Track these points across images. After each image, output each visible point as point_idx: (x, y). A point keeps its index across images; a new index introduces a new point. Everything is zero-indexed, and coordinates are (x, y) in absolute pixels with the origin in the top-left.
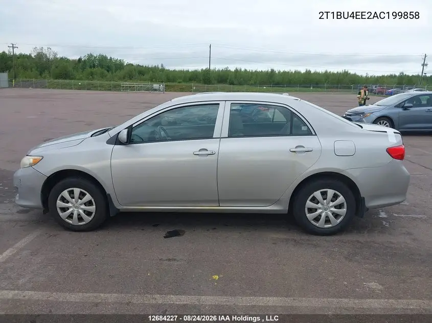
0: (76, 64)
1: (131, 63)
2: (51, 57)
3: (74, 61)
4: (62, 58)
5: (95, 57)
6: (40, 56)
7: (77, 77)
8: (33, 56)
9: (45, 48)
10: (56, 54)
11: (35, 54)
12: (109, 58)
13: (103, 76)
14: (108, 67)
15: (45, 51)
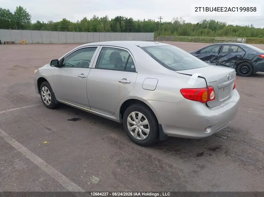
0: (195, 27)
1: (231, 24)
2: (182, 23)
3: (194, 25)
4: (187, 24)
5: (208, 22)
6: (176, 22)
7: (192, 35)
8: (172, 23)
9: (179, 18)
10: (184, 21)
11: (173, 22)
12: (216, 22)
13: (208, 33)
14: (215, 28)
15: (179, 20)
